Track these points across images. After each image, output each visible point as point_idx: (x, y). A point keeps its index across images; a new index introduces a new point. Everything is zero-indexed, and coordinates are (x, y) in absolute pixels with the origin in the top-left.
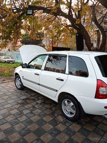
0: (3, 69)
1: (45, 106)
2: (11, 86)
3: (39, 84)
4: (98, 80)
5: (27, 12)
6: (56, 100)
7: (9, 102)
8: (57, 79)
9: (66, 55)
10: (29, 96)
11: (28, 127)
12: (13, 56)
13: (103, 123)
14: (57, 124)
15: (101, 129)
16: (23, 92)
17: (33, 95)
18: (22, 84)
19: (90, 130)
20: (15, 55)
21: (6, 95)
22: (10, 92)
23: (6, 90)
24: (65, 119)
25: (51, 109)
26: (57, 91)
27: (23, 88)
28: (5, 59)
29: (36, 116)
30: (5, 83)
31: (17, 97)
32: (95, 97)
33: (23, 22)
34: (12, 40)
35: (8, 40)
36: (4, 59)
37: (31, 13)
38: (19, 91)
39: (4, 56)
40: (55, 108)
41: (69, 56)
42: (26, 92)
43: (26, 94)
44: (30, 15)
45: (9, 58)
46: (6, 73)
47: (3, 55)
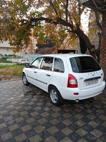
0: (17, 70)
1: (41, 97)
2: (20, 83)
3: (37, 80)
4: (69, 75)
5: (31, 23)
6: (47, 91)
7: (16, 93)
8: (47, 75)
9: (53, 57)
10: (32, 90)
11: (25, 108)
12: (29, 59)
13: (80, 108)
14: (45, 107)
15: (75, 111)
16: (28, 87)
17: (35, 89)
18: (27, 80)
19: (67, 111)
20: (31, 58)
21: (15, 89)
22: (18, 87)
23: (15, 85)
24: (52, 104)
25: (45, 98)
26: (47, 84)
27: (28, 84)
28: (22, 61)
29: (32, 102)
30: (16, 81)
31: (22, 90)
32: (68, 87)
33: (31, 31)
34: (23, 45)
35: (20, 46)
36: (20, 62)
37: (35, 24)
38: (25, 86)
39: (22, 58)
40: (48, 98)
41: (55, 58)
42: (30, 87)
43: (30, 88)
44: (34, 25)
45: (25, 61)
46: (19, 73)
47: (20, 58)
